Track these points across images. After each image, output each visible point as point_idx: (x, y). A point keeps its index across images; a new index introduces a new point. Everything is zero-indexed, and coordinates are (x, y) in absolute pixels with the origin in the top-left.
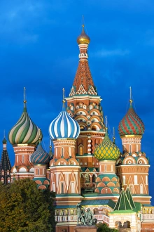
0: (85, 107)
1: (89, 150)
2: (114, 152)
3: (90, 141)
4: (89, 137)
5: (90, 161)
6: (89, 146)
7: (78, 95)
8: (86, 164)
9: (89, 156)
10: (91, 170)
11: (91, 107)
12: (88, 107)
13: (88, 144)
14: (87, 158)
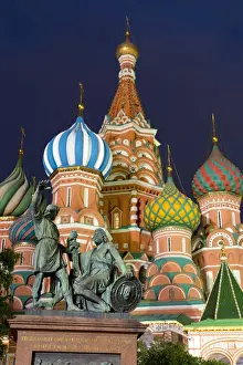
0: (126, 142)
1: (134, 217)
2: (188, 209)
3: (134, 200)
4: (134, 193)
5: (135, 239)
6: (134, 209)
7: (114, 124)
8: (125, 246)
9: (134, 229)
10: (137, 256)
11: (138, 143)
12: (132, 143)
13: (130, 205)
14: (129, 233)
